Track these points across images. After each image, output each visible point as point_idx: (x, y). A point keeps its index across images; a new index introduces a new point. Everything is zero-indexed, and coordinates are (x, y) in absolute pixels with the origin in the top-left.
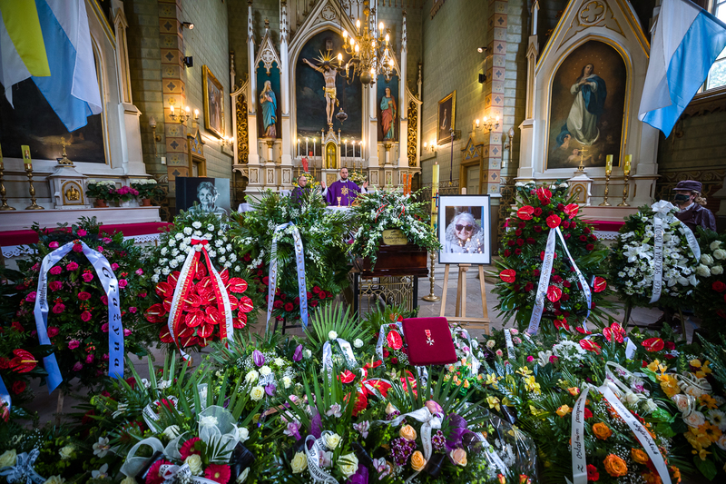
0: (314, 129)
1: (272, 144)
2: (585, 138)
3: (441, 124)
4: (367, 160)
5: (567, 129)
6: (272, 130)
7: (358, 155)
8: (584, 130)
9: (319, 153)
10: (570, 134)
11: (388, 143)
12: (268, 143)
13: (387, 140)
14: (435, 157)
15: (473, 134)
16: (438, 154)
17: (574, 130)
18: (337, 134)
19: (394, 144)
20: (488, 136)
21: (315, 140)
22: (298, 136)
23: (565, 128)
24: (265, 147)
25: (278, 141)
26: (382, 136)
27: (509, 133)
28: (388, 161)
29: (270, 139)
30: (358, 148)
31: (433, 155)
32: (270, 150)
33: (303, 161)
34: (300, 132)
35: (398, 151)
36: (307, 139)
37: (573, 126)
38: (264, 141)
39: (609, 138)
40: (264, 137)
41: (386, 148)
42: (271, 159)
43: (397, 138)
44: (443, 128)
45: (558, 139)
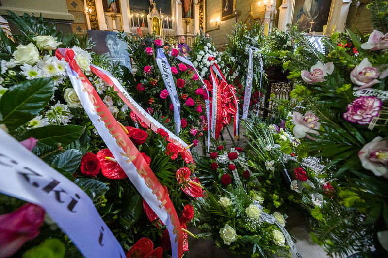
0: (141, 7)
1: (114, 17)
2: (311, 16)
3: (223, 7)
4: (176, 30)
5: (303, 11)
6: (114, 6)
7: (171, 27)
8: (311, 11)
9: (146, 25)
10: (304, 13)
11: (188, 19)
12: (111, 16)
13: (188, 17)
14: (218, 29)
15: (252, 13)
16: (221, 26)
17: (306, 11)
18: (159, 11)
19: (191, 21)
20: (264, 13)
21: (142, 16)
22: (131, 12)
23: (302, 10)
24: (110, 19)
25: (118, 15)
26: (184, 15)
27: (274, 12)
28: (188, 32)
29: (113, 13)
30: (170, 23)
31: (217, 27)
32: (114, 21)
33: (138, 30)
34: (132, 9)
35: (194, 25)
36: (137, 15)
37: (306, 9)
38: (109, 14)
39: (323, 16)
40: (108, 11)
41: (187, 23)
42: (115, 28)
43: (192, 17)
44: (226, 10)
45: (297, 16)
